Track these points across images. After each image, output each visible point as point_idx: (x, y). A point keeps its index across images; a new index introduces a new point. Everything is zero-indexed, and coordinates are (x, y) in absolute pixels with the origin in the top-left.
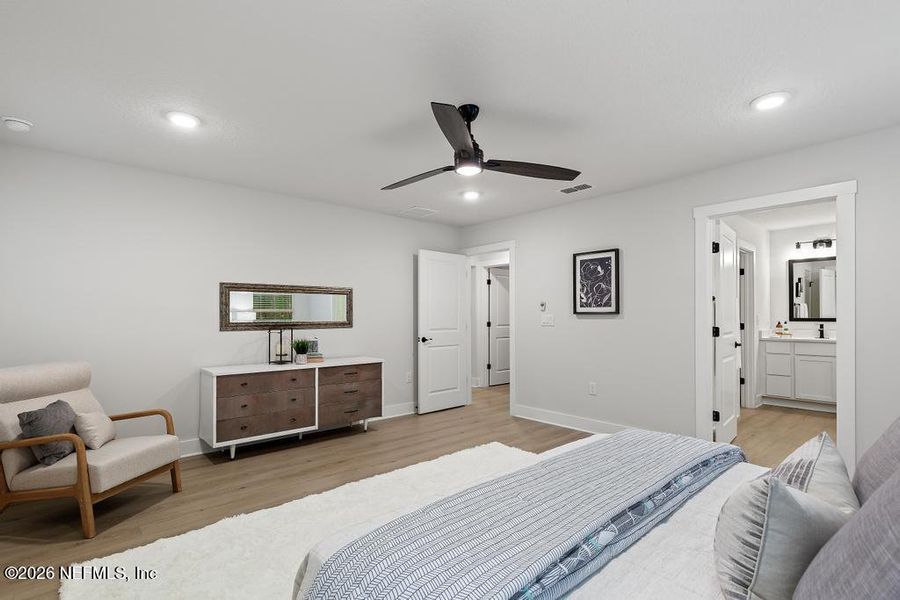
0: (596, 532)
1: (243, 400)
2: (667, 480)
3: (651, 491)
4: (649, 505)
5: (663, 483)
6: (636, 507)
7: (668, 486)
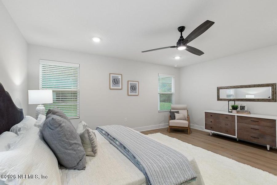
0: (104, 131)
1: (211, 120)
2: (115, 138)
3: (112, 136)
4: (109, 136)
5: (114, 137)
6: (109, 134)
7: (114, 139)
